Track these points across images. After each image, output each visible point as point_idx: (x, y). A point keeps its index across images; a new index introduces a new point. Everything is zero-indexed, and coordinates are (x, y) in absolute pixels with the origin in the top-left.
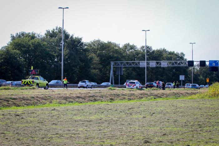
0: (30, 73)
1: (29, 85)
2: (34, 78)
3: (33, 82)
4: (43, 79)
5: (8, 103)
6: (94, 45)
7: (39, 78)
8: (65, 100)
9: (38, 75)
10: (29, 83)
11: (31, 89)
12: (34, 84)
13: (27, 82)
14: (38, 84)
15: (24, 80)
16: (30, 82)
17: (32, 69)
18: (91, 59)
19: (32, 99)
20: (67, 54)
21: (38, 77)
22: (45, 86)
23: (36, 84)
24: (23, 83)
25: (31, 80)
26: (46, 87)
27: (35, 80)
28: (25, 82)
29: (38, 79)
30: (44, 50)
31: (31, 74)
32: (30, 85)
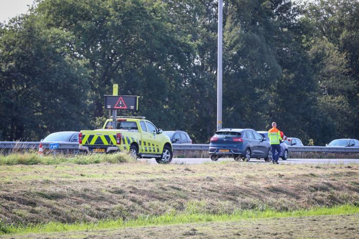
0: (109, 107)
1: (105, 148)
2: (123, 125)
3: (118, 137)
4: (153, 128)
5: (32, 212)
6: (329, 10)
7: (139, 125)
8: (231, 199)
9: (135, 113)
10: (106, 143)
11: (110, 162)
12: (122, 145)
13: (99, 139)
14: (135, 146)
15: (87, 133)
16: (107, 137)
17: (115, 92)
18: (320, 57)
19: (115, 196)
20: (237, 42)
21: (135, 123)
22: (161, 152)
23: (128, 146)
24: (84, 142)
25: (112, 132)
26: (165, 154)
27: (125, 133)
28: (91, 137)
29: (136, 128)
30: (157, 27)
31: (112, 109)
32: (109, 149)
